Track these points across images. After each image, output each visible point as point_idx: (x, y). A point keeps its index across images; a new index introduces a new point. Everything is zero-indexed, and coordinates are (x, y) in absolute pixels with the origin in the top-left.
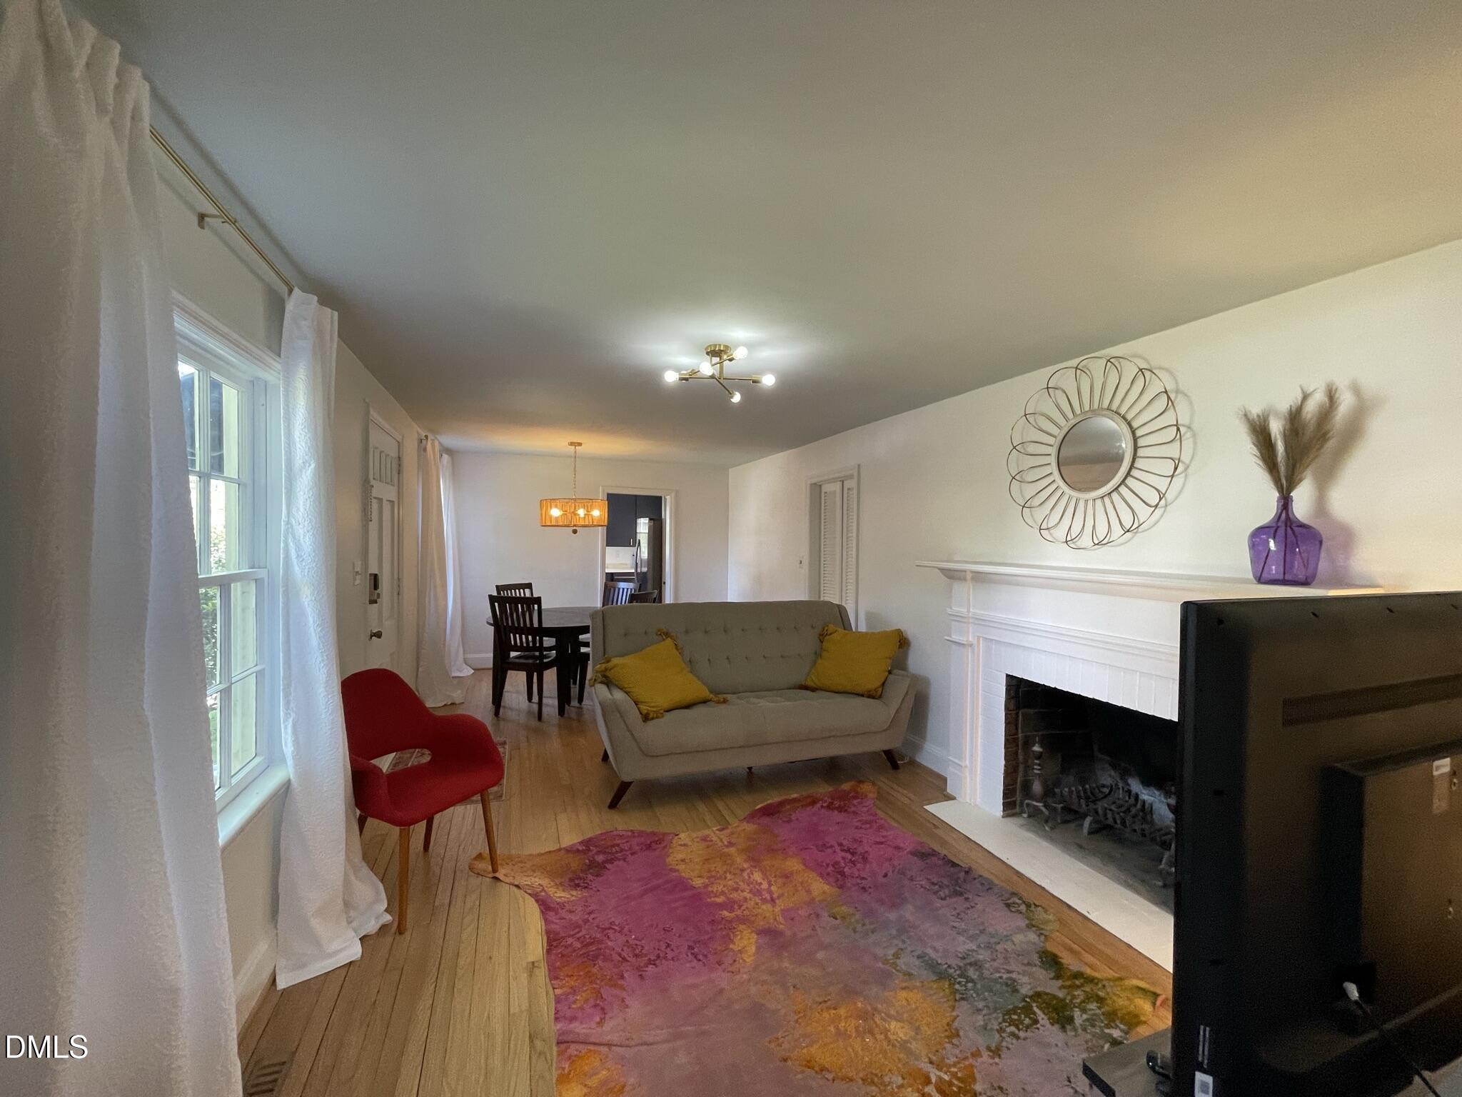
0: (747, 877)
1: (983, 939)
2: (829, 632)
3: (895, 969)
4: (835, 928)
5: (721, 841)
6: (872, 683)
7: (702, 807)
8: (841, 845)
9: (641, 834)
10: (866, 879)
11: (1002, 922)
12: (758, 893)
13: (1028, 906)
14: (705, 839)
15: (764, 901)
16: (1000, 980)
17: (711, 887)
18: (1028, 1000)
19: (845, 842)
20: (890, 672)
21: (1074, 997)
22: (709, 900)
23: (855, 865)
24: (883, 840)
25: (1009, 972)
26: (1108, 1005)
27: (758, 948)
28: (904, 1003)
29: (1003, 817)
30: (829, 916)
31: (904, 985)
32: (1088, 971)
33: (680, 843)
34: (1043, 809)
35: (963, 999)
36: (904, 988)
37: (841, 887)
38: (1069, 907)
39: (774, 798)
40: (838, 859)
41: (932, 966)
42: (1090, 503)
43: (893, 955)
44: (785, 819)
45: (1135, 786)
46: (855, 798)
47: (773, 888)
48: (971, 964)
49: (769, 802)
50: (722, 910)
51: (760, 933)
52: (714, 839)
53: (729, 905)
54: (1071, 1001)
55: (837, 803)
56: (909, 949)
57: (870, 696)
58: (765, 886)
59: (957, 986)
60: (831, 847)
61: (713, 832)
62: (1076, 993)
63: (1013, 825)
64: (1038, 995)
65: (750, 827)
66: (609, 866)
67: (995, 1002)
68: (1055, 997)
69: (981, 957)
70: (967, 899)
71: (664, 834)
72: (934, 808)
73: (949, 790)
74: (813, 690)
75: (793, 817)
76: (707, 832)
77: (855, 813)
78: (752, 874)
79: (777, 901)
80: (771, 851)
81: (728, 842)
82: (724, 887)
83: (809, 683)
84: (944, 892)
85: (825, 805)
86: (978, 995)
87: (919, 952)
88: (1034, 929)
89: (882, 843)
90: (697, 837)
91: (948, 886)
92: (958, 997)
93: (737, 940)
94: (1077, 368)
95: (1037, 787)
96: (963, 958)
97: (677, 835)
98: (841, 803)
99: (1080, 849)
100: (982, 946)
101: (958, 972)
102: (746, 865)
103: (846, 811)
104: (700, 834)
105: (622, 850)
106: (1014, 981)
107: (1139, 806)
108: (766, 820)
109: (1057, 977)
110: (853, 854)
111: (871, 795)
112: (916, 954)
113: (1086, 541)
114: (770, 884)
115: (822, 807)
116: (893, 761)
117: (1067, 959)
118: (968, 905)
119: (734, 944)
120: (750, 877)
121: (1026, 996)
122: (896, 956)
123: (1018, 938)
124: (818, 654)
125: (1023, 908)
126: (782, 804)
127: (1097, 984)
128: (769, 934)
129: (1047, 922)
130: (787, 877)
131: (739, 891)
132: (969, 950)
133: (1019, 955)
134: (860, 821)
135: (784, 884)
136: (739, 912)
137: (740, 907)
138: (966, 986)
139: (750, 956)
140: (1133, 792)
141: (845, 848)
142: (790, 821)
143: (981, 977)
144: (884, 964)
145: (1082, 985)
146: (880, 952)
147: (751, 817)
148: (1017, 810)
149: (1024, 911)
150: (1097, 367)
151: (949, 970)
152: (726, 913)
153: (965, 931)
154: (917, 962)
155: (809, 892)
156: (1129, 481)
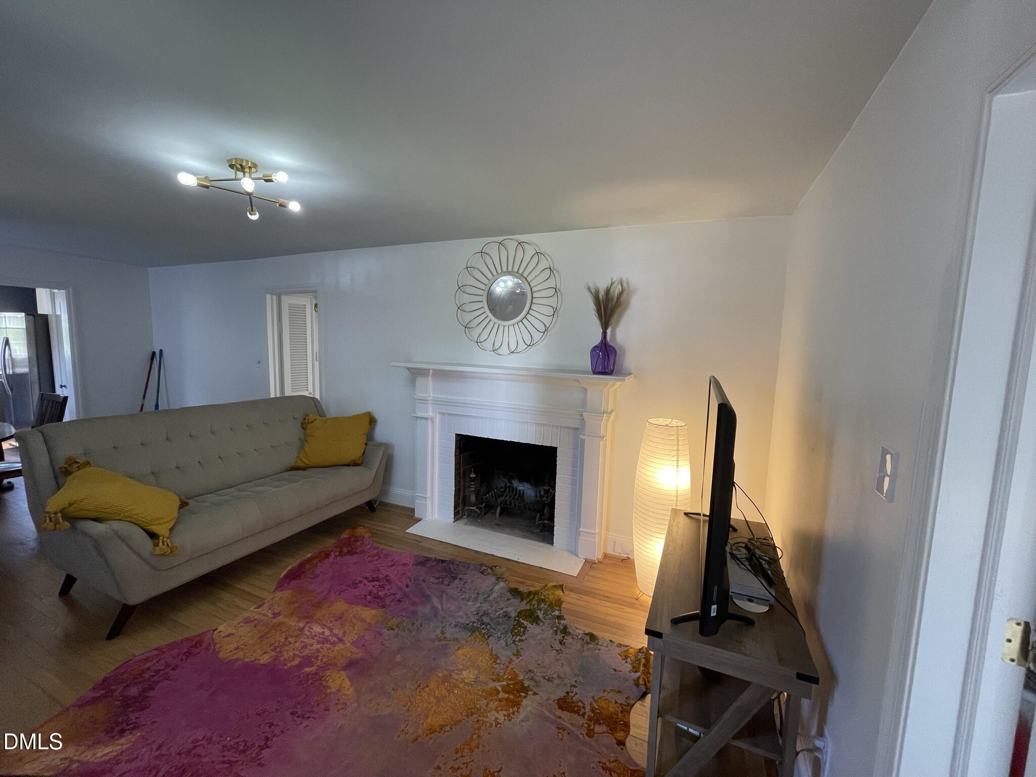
0: (308, 634)
1: (481, 598)
2: (310, 421)
3: (447, 641)
4: (397, 636)
5: (264, 615)
6: (354, 453)
7: (226, 596)
8: (366, 578)
9: (171, 646)
10: (397, 594)
11: (485, 583)
12: (325, 641)
13: (491, 568)
14: (247, 621)
15: (334, 644)
16: (500, 616)
17: (282, 656)
18: (517, 619)
19: (368, 575)
20: (366, 444)
21: (534, 605)
22: (286, 667)
23: (384, 588)
24: (392, 563)
25: (502, 609)
26: (547, 601)
27: (351, 680)
28: (464, 657)
29: (454, 522)
30: (388, 630)
31: (456, 647)
32: (532, 589)
33: (223, 635)
34: (477, 510)
35: (489, 636)
36: (458, 649)
37: (383, 607)
38: (508, 559)
39: (291, 563)
40: (370, 588)
41: (464, 627)
42: (506, 329)
43: (441, 633)
44: (312, 576)
45: (516, 483)
46: (356, 541)
47: (336, 631)
48: (482, 615)
49: (290, 567)
50: (303, 669)
51: (345, 668)
52: (257, 616)
53: (307, 661)
54: (533, 607)
55: (345, 550)
56: (448, 624)
57: (355, 464)
58: (327, 633)
59: (483, 631)
60: (360, 582)
61: (252, 611)
62: (533, 603)
63: (461, 524)
64: (520, 613)
65: (286, 594)
66: (151, 693)
67: (504, 629)
68: (527, 610)
69: (485, 609)
70: (461, 579)
71: (200, 635)
72: (413, 530)
73: (417, 515)
74: (303, 469)
75: (318, 572)
76: (246, 615)
77: (362, 552)
78: (312, 629)
79: (344, 639)
80: (318, 605)
81: (272, 614)
82: (294, 650)
83: (300, 464)
84: (447, 581)
85: (337, 554)
86: (495, 630)
87: (454, 623)
88: (500, 579)
89: (393, 565)
90: (239, 623)
91: (447, 576)
92: (487, 637)
93: (330, 684)
94: (500, 243)
95: (473, 498)
96: (477, 614)
97: (216, 630)
98: (350, 548)
99: (498, 526)
100: (482, 602)
101: (479, 623)
102: (301, 625)
103: (356, 553)
104: (240, 619)
105: (157, 672)
106: (506, 612)
107: (518, 492)
108: (295, 583)
109: (522, 600)
110: (378, 581)
111: (367, 535)
112: (452, 625)
113: (504, 350)
114: (331, 630)
115: (335, 556)
116: (371, 507)
117: (522, 588)
118: (462, 582)
119: (330, 688)
120: (311, 632)
121: (515, 617)
122: (443, 633)
123: (497, 588)
124: (304, 441)
125: (489, 570)
126: (302, 565)
127: (538, 593)
128: (352, 665)
129: (503, 574)
130: (340, 618)
131: (309, 647)
132: (478, 608)
133: (501, 598)
134: (369, 556)
135: (342, 624)
136: (319, 663)
137: (317, 658)
138: (486, 628)
139: (349, 689)
140: (515, 487)
141: (371, 579)
142: (318, 576)
143: (492, 620)
144: (440, 641)
145: (534, 598)
146: (433, 636)
147: (281, 585)
148: (460, 515)
149: (491, 572)
150: (511, 246)
151: (474, 625)
152: (308, 670)
153: (470, 597)
154: (456, 630)
155: (363, 621)
156: (529, 317)
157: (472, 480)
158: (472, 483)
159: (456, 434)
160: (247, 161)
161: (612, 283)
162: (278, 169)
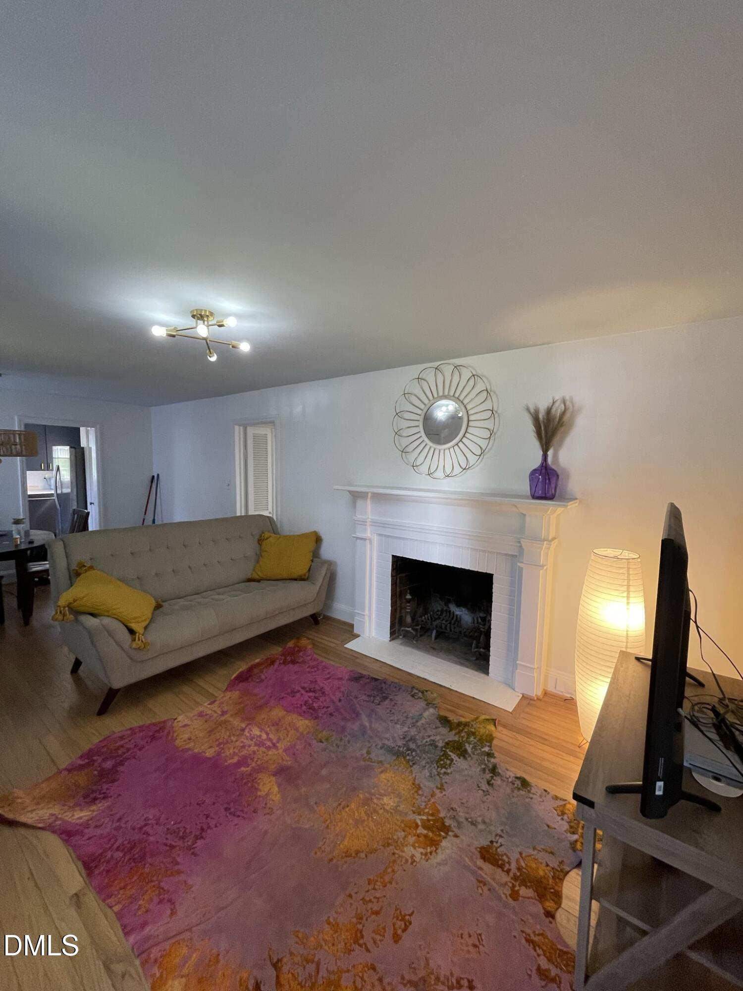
0: (248, 735)
1: (410, 721)
2: (265, 538)
3: (371, 762)
4: (324, 750)
5: (215, 712)
6: (302, 570)
7: (187, 689)
8: (303, 688)
9: (142, 729)
10: (329, 707)
11: (414, 707)
12: (260, 744)
13: (423, 693)
14: (201, 715)
15: (268, 748)
16: (427, 744)
17: (224, 753)
18: (444, 749)
19: (306, 685)
20: (312, 561)
21: (463, 737)
22: (226, 764)
23: (319, 699)
24: (329, 676)
25: (429, 736)
26: (478, 735)
27: (279, 786)
28: (386, 781)
29: (390, 641)
30: (317, 742)
31: (380, 770)
32: (463, 720)
33: (180, 725)
34: (412, 631)
35: (414, 764)
36: (382, 772)
37: (316, 718)
38: (441, 686)
39: (242, 667)
40: (306, 698)
41: (390, 750)
42: (442, 452)
43: (367, 753)
44: (258, 680)
45: (453, 608)
46: (299, 651)
47: (271, 736)
48: (409, 741)
49: (241, 670)
50: (240, 768)
51: (275, 774)
52: (209, 712)
53: (243, 762)
54: (462, 740)
55: (289, 659)
56: (374, 745)
57: (301, 579)
58: (264, 736)
59: (408, 758)
60: (299, 691)
61: (206, 707)
62: (462, 735)
63: (396, 644)
64: (447, 743)
65: (235, 694)
66: (121, 768)
67: (430, 758)
68: (455, 741)
69: (412, 734)
70: (391, 700)
71: (164, 722)
72: (352, 645)
73: (356, 631)
74: (259, 581)
75: (263, 677)
76: (201, 709)
77: (304, 662)
78: (252, 731)
79: (278, 745)
80: (259, 708)
81: (221, 712)
82: (234, 748)
83: (255, 576)
84: (378, 700)
85: (281, 662)
86: (420, 758)
87: (380, 745)
88: (430, 705)
89: (329, 678)
90: (194, 716)
91: (378, 695)
92: (411, 764)
93: (261, 787)
94: (436, 368)
95: (409, 619)
96: (404, 738)
97: (176, 719)
98: (291, 658)
99: (433, 650)
100: (410, 726)
101: (405, 748)
102: (243, 725)
103: (297, 662)
104: (195, 712)
105: (128, 750)
106: (433, 741)
107: (455, 617)
108: (242, 685)
109: (451, 730)
110: (314, 691)
111: (310, 647)
112: (379, 747)
113: (440, 474)
114: (267, 734)
115: (280, 663)
116: (316, 620)
117: (452, 717)
118: (393, 703)
119: (260, 791)
120: (251, 734)
121: (442, 747)
122: (368, 753)
123: (426, 714)
124: (259, 556)
125: (420, 695)
126: (250, 669)
127: (469, 725)
128: (281, 771)
129: (434, 699)
130: (277, 724)
131: (247, 748)
132: (405, 732)
133: (430, 724)
134: (309, 667)
135: (277, 731)
136: (254, 765)
137: (252, 759)
138: (412, 755)
139: (276, 795)
140: (452, 611)
141: (307, 689)
142: (262, 681)
143: (418, 747)
144: (365, 761)
145: (463, 729)
146: (358, 754)
147: (231, 686)
148: (396, 635)
149: (422, 697)
150: (448, 370)
151: (400, 749)
152: (243, 769)
153: (398, 720)
154: (381, 752)
155: (297, 729)
156: (464, 440)
157: (409, 601)
158: (408, 604)
159: (393, 556)
160: (206, 311)
161: (554, 403)
162: (227, 315)
